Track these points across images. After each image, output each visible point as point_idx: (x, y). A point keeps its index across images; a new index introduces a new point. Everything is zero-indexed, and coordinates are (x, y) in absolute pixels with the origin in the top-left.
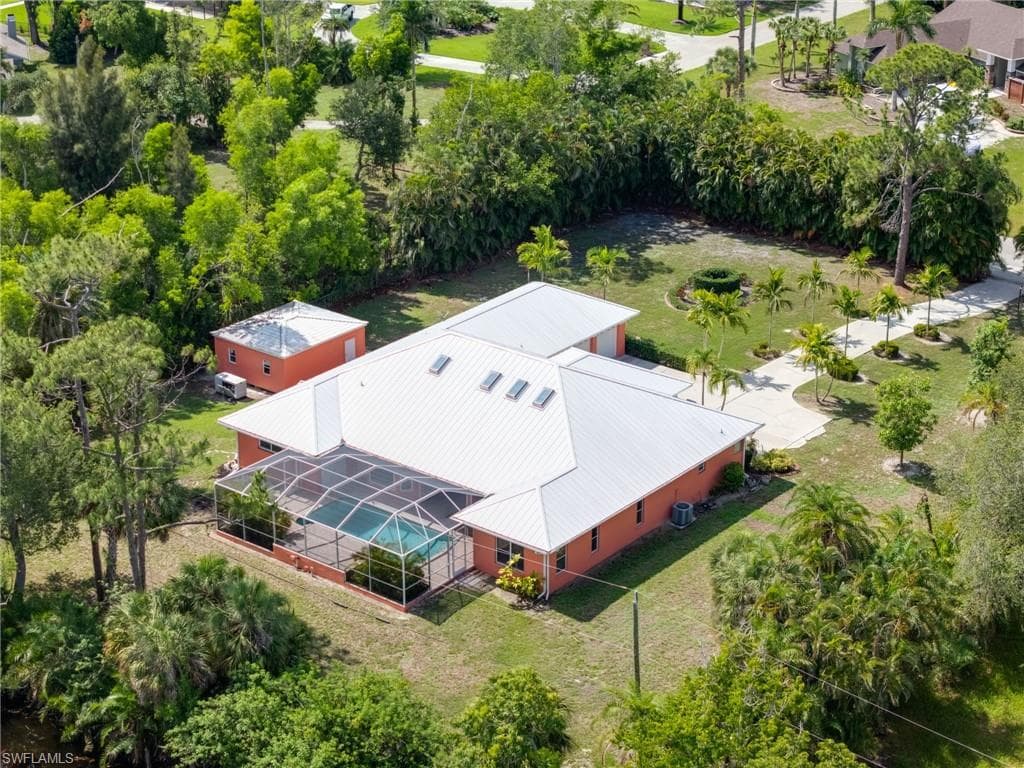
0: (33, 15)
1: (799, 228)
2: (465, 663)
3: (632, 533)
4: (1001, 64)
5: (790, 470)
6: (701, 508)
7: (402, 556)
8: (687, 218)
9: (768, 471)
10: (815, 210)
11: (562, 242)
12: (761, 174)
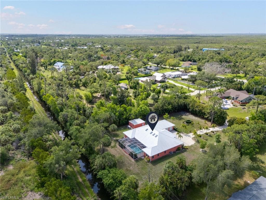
0: (129, 83)
1: (201, 116)
2: (138, 169)
3: (164, 155)
4: (234, 98)
5: (187, 149)
6: (174, 152)
7: (134, 154)
8: (189, 113)
9: (184, 148)
10: (203, 114)
11: (169, 115)
12: (197, 109)
